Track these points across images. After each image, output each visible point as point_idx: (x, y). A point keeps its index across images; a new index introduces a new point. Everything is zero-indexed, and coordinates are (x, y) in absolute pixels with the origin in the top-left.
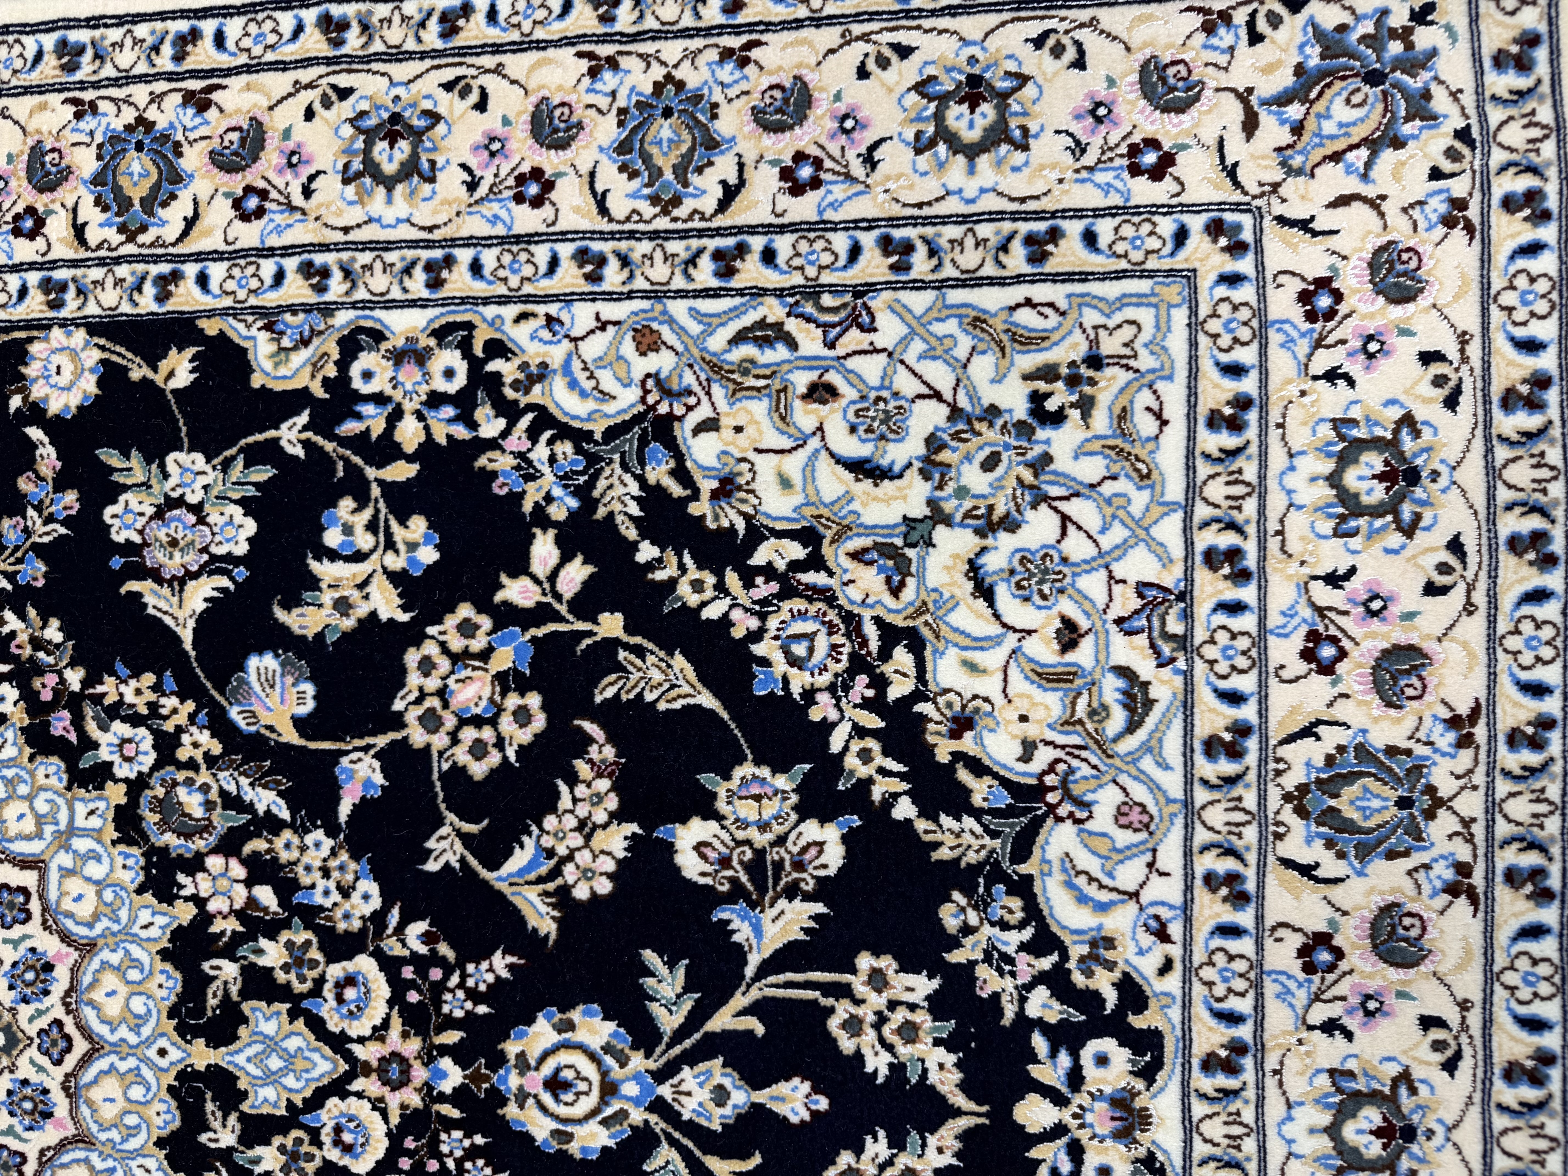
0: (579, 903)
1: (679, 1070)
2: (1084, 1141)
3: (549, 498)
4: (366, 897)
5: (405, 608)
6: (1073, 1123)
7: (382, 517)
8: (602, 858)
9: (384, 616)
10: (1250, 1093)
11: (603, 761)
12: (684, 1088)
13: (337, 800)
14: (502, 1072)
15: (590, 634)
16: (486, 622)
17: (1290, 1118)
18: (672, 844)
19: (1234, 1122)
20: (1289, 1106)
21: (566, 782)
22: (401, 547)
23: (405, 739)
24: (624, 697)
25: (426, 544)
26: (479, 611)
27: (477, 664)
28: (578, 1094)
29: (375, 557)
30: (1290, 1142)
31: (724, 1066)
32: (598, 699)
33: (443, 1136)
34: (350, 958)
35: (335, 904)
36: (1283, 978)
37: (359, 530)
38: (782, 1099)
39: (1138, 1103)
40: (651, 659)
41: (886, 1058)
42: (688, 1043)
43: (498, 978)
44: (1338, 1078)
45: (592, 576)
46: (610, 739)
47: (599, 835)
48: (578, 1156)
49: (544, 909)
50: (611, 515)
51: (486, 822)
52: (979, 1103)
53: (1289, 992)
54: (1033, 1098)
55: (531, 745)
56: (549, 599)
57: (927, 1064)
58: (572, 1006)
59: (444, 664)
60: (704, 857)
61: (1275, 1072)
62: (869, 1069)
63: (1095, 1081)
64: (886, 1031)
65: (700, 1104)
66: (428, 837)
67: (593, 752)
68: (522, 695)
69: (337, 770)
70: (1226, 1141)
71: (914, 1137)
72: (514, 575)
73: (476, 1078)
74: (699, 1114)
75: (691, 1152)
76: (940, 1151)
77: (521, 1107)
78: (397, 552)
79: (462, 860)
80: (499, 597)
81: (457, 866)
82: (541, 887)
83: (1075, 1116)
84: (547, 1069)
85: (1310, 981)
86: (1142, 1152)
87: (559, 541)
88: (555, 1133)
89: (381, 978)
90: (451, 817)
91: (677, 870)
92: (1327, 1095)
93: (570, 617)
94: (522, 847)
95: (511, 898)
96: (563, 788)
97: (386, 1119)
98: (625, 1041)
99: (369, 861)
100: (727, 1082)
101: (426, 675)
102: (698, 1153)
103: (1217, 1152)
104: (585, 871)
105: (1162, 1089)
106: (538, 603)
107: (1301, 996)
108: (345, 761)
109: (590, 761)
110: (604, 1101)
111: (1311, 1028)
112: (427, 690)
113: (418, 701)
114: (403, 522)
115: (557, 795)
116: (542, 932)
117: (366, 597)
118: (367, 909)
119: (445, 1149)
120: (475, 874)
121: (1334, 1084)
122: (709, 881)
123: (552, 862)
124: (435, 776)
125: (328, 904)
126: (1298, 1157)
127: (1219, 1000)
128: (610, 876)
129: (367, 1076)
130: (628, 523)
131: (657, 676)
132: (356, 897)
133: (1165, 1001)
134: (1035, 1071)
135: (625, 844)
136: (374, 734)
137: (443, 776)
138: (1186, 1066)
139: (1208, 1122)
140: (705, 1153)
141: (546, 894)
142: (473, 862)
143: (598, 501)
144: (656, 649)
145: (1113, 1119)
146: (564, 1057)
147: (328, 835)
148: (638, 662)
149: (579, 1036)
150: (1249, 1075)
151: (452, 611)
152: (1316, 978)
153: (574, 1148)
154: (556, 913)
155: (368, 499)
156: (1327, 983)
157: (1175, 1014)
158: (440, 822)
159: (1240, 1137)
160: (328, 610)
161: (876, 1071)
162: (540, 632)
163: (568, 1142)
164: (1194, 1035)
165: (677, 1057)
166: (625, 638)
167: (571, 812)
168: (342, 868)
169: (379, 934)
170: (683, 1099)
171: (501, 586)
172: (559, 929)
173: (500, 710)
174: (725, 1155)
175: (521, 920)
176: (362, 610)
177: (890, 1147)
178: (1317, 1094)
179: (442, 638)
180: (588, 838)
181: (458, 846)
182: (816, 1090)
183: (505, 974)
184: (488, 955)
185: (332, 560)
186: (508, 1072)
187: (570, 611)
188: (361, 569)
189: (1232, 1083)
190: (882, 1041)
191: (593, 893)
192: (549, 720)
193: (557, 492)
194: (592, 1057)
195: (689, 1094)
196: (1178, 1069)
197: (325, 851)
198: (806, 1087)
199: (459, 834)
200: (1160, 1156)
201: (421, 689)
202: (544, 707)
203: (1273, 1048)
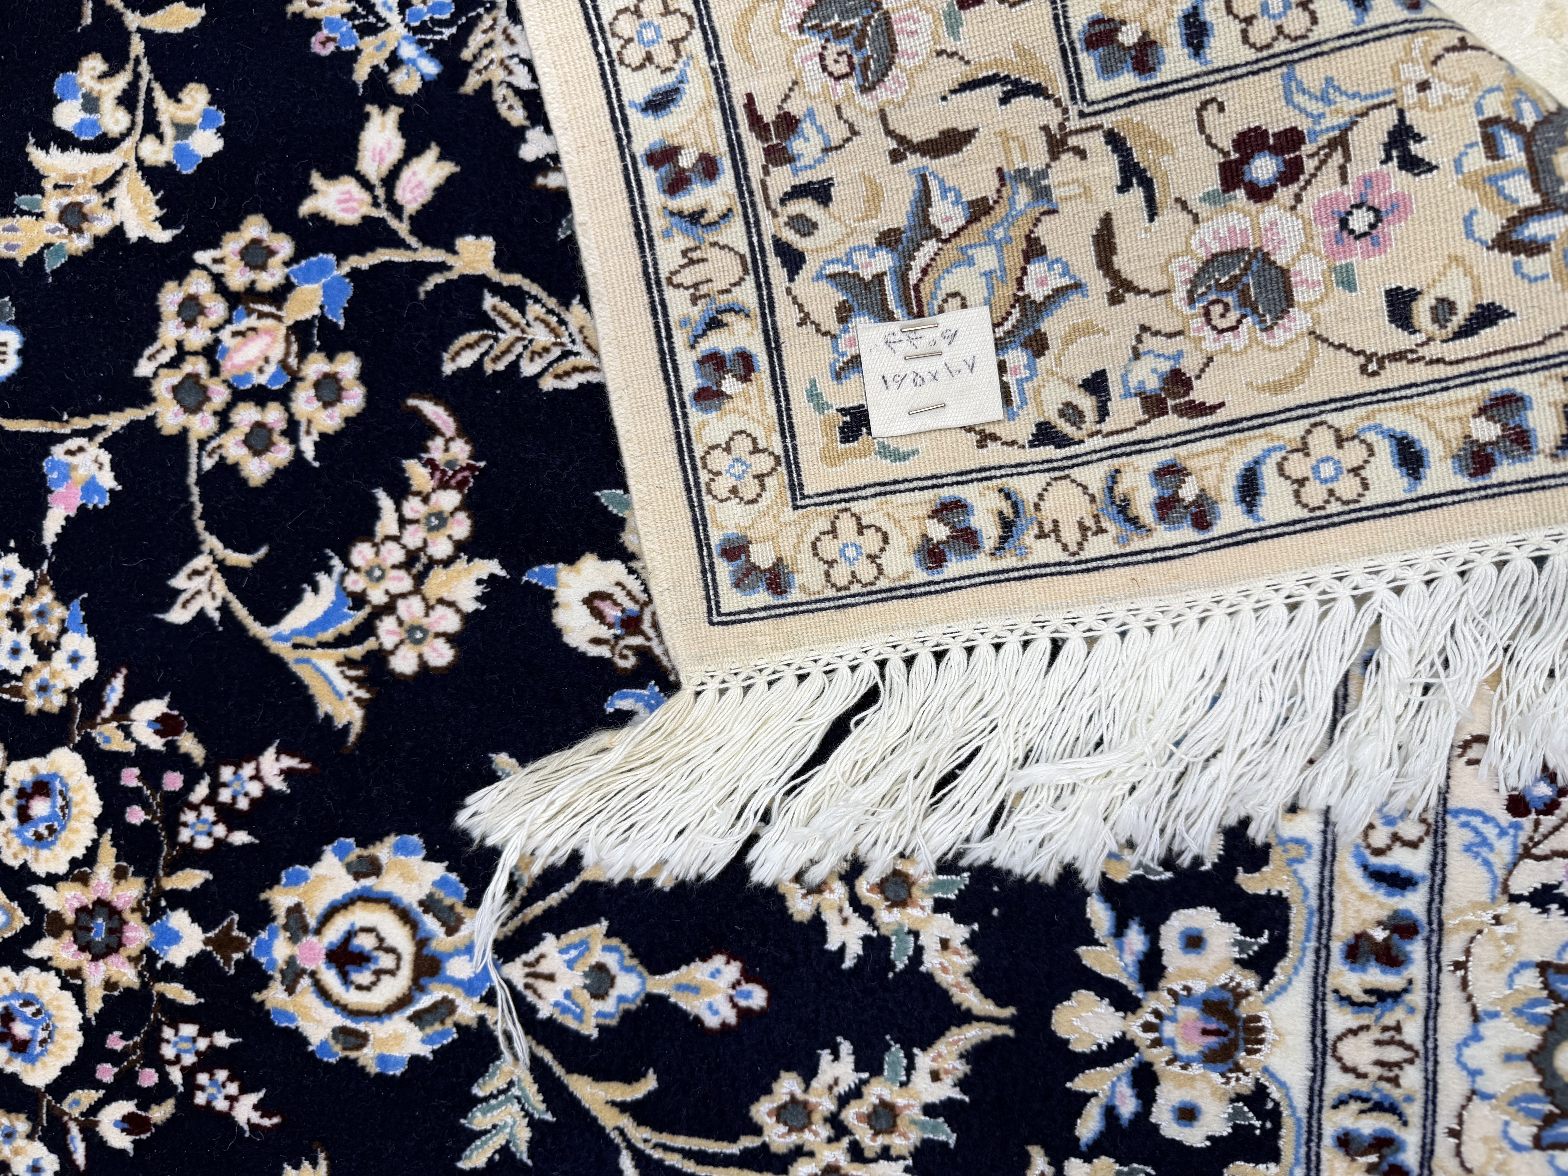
0: (400, 679)
1: (537, 940)
2: (1159, 1066)
3: (394, 61)
4: (75, 659)
5: (165, 223)
6: (1144, 1038)
7: (143, 85)
8: (440, 610)
9: (133, 233)
10: (1418, 998)
11: (450, 464)
12: (544, 967)
13: (41, 510)
14: (264, 935)
15: (442, 267)
16: (284, 246)
17: (1476, 1037)
18: (551, 594)
19: (1391, 1042)
20: (1476, 1017)
21: (391, 494)
22: (168, 131)
23: (151, 419)
24: (489, 367)
25: (204, 127)
26: (276, 229)
27: (266, 308)
28: (378, 973)
29: (128, 144)
30: (1474, 1073)
31: (609, 934)
32: (448, 368)
33: (168, 1033)
34: (43, 752)
35: (27, 669)
36: (1476, 821)
37: (108, 104)
38: (694, 989)
39: (1245, 1009)
40: (534, 310)
41: (859, 927)
42: (554, 899)
43: (267, 790)
44: (1552, 976)
45: (450, 179)
46: (463, 431)
47: (438, 575)
48: (373, 1069)
49: (344, 686)
50: (487, 86)
51: (263, 551)
52: (1001, 1003)
53: (1485, 842)
54: (1084, 997)
55: (339, 435)
56: (382, 213)
57: (923, 940)
58: (378, 837)
59: (217, 308)
60: (598, 615)
61: (1458, 965)
62: (832, 945)
63: (1183, 973)
64: (863, 886)
65: (568, 995)
66: (174, 572)
67: (436, 449)
68: (331, 358)
69: (46, 465)
70: (1377, 1071)
71: (896, 1054)
72: (330, 175)
73: (224, 943)
74: (565, 1010)
75: (548, 1069)
76: (935, 1076)
77: (290, 990)
78: (160, 137)
79: (224, 608)
80: (306, 208)
81: (216, 616)
82: (341, 653)
83: (1147, 1027)
84: (334, 933)
85: (1517, 827)
86: (1246, 1084)
87: (404, 126)
88: (340, 1033)
89: (89, 784)
90: (211, 542)
91: (557, 633)
92: (1535, 1003)
93: (413, 241)
94: (316, 589)
95: (295, 668)
96: (385, 502)
97: (81, 1002)
98: (457, 893)
99: (84, 605)
100: (611, 961)
101: (190, 323)
102: (558, 1070)
103: (1363, 1086)
104: (412, 629)
105: (1283, 989)
106: (366, 219)
107: (1503, 850)
108: (58, 451)
109: (431, 464)
110: (418, 986)
111: (1515, 899)
112: (188, 347)
113: (174, 363)
114: (173, 94)
115: (375, 513)
116: (339, 723)
117: (110, 205)
118: (75, 678)
119: (168, 1052)
120: (241, 628)
121: (1546, 985)
122: (604, 651)
123: (361, 615)
124: (192, 477)
125: (16, 668)
126: (1486, 1097)
127: (1378, 852)
128: (451, 638)
129: (57, 935)
130: (513, 100)
131: (541, 336)
132: (59, 659)
133: (1295, 851)
134: (1088, 956)
135: (478, 590)
136: (104, 410)
137: (203, 479)
138: (1322, 953)
139: (1350, 1040)
140: (569, 1071)
141: (349, 663)
142: (241, 611)
143: (468, 65)
144: (543, 295)
145: (1205, 1032)
146: (361, 916)
147: (24, 563)
148: (514, 314)
149: (387, 883)
150: (1417, 970)
151: (235, 227)
152: (1527, 822)
153: (367, 1057)
154: (363, 694)
155: (127, 59)
156: (1542, 829)
157: (1310, 872)
158: (194, 548)
159: (1398, 1065)
160: (51, 221)
161: (842, 949)
162: (364, 262)
163: (360, 1047)
164: (1337, 906)
165: (537, 919)
166: (496, 276)
167: (396, 539)
168: (41, 614)
169: (91, 716)
170: (542, 986)
171: (311, 191)
172: (366, 719)
173: (295, 378)
174: (600, 1075)
175: (308, 702)
176: (102, 225)
177: (858, 1069)
178: (1519, 1001)
179: (216, 269)
180: (420, 579)
181: (220, 587)
182: (748, 975)
183: (278, 784)
184: (254, 754)
185: (64, 148)
186: (273, 935)
187: (412, 232)
188: (107, 162)
189: (1390, 981)
190: (855, 901)
191: (423, 665)
192: (369, 398)
193: (408, 51)
194: (405, 915)
195: (550, 978)
196: (1310, 957)
197: (18, 588)
198: (733, 971)
199: (223, 568)
200: (1274, 1092)
201: (180, 345)
202: (363, 377)
203: (1457, 928)
